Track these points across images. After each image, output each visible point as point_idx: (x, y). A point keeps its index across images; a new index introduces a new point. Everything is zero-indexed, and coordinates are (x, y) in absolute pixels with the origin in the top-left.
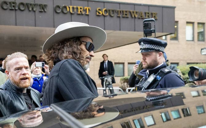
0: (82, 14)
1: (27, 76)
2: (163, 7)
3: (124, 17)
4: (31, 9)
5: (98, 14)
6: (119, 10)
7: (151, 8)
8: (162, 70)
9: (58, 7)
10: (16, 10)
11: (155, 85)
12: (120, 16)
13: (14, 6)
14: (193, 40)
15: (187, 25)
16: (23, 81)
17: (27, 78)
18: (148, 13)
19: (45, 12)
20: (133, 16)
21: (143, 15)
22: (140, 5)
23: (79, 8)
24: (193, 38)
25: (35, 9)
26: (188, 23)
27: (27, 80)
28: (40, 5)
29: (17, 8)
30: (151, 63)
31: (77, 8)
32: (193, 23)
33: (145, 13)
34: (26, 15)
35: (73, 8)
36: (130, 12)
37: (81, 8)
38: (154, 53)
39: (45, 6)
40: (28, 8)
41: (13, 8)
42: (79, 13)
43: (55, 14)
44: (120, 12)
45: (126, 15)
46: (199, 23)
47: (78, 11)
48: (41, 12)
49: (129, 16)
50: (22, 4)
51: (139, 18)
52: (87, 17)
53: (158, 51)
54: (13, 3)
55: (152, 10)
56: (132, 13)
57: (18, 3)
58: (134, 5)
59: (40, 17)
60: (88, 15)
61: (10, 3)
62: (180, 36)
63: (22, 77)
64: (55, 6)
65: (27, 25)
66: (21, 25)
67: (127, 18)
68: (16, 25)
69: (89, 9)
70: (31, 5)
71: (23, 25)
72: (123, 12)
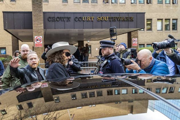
0: (90, 21)
1: (35, 62)
2: (137, 13)
3: (113, 21)
4: (62, 20)
5: (98, 20)
6: (110, 17)
7: (129, 14)
8: (111, 57)
9: (76, 18)
10: (55, 21)
11: (107, 65)
12: (111, 20)
13: (54, 19)
14: (162, 30)
15: (158, 21)
16: (33, 65)
17: (35, 64)
18: (128, 18)
19: (70, 21)
20: (119, 20)
21: (125, 19)
22: (123, 13)
23: (88, 17)
24: (162, 28)
25: (64, 20)
26: (158, 19)
27: (36, 65)
28: (67, 17)
29: (55, 20)
30: (106, 54)
31: (87, 18)
32: (162, 19)
33: (126, 18)
34: (60, 23)
35: (84, 18)
36: (117, 18)
37: (89, 18)
38: (107, 49)
39: (70, 18)
40: (61, 20)
41: (54, 20)
42: (88, 20)
43: (75, 22)
44: (111, 18)
45: (114, 19)
46: (166, 19)
47: (87, 19)
48: (68, 21)
49: (116, 20)
50: (58, 17)
51: (122, 21)
52: (92, 22)
53: (110, 47)
54: (54, 18)
55: (130, 16)
56: (118, 18)
57: (56, 18)
58: (119, 13)
59: (67, 24)
60: (93, 21)
61: (52, 17)
62: (153, 28)
63: (33, 63)
64: (75, 17)
65: (61, 29)
66: (57, 29)
67: (115, 21)
68: (55, 29)
69: (93, 18)
70: (62, 18)
71: (58, 29)
72: (113, 18)
